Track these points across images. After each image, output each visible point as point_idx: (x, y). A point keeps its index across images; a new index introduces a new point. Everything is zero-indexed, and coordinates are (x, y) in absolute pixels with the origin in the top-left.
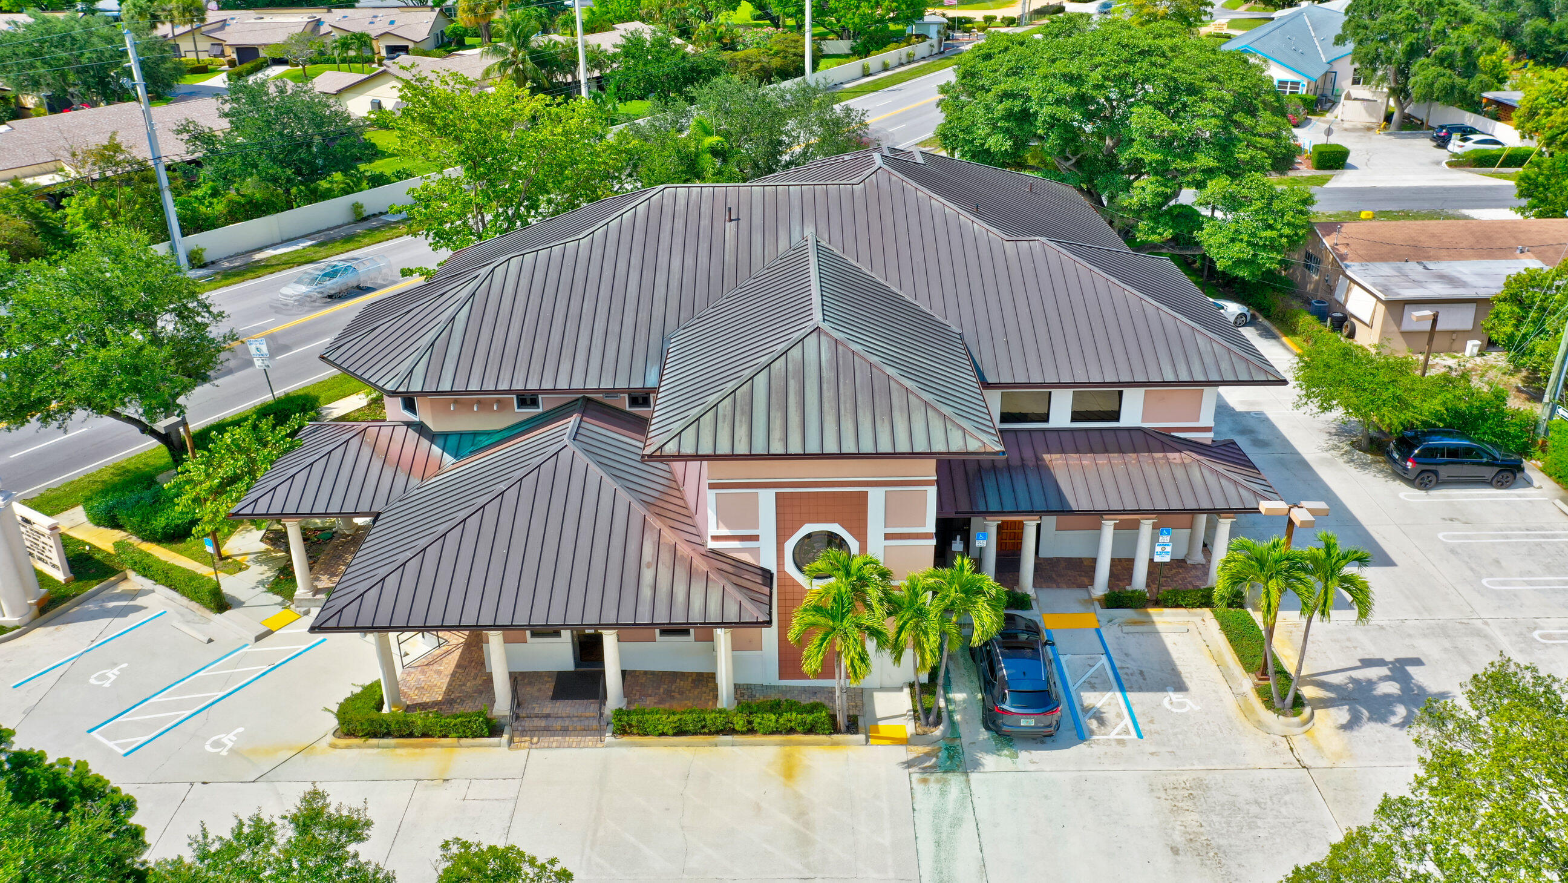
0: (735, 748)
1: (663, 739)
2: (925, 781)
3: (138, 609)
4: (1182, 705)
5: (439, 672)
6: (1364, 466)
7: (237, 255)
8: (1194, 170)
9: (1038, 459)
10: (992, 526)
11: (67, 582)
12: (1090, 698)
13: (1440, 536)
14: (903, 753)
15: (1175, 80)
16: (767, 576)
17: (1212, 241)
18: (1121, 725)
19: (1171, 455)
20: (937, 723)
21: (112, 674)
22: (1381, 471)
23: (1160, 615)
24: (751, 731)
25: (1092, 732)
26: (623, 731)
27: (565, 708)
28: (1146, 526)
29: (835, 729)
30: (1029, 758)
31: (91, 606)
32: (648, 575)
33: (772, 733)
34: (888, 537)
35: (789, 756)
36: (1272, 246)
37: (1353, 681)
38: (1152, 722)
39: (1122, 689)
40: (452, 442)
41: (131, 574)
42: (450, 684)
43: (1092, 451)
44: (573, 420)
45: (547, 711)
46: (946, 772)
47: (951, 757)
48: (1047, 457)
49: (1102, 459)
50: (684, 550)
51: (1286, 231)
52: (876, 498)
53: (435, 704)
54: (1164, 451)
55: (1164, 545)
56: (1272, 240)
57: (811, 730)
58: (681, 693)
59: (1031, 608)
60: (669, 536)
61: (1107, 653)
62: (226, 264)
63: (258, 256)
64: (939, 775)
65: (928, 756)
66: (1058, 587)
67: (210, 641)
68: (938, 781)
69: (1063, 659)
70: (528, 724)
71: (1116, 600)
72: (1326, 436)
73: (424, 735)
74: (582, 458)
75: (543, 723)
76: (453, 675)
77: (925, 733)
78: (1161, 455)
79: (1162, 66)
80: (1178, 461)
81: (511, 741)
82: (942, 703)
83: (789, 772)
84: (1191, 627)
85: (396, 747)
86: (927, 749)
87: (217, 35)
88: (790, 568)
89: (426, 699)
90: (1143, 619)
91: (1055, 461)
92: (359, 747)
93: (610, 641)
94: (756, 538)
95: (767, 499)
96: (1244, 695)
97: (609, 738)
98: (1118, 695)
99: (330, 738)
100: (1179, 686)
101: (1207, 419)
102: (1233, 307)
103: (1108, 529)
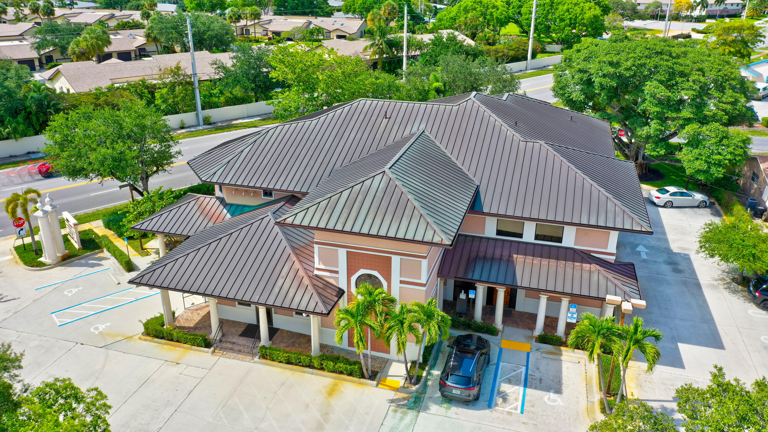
0: (312, 376)
1: (281, 364)
2: (395, 411)
3: (100, 265)
4: (555, 401)
5: (199, 314)
6: (735, 292)
7: (226, 121)
8: (678, 118)
9: (510, 256)
10: (481, 288)
11: (79, 249)
12: (505, 387)
13: (762, 338)
14: (392, 395)
15: (673, 68)
16: (340, 292)
17: (685, 158)
18: (515, 405)
19: (584, 265)
20: (415, 384)
21: (74, 291)
22: (744, 296)
23: (567, 351)
24: (322, 369)
25: (496, 405)
26: (264, 356)
27: (244, 341)
28: (565, 301)
29: (363, 376)
30: (455, 410)
31: (83, 261)
32: (280, 281)
33: (332, 372)
34: (402, 282)
35: (336, 385)
36: (719, 164)
37: (664, 408)
38: (533, 406)
39: (525, 386)
40: (233, 209)
41: (105, 250)
42: (200, 320)
43: (541, 257)
44: (279, 205)
45: (234, 340)
46: (409, 409)
47: (415, 402)
48: (515, 256)
49: (545, 262)
50: (301, 272)
51: (729, 157)
52: (396, 260)
53: (189, 328)
54: (582, 262)
55: (573, 313)
56: (720, 161)
57: (350, 374)
58: (299, 344)
59: (497, 335)
60: (297, 265)
61: (527, 366)
62: (220, 124)
63: (234, 122)
64: (404, 410)
65: (404, 399)
66: (518, 327)
67: (119, 284)
68: (402, 413)
69: (501, 364)
70: (224, 345)
71: (543, 339)
72: (720, 272)
73: (178, 341)
74: (273, 222)
75: (230, 346)
76: (204, 316)
77: (408, 387)
78: (579, 264)
79: (667, 61)
80: (588, 269)
81: (213, 352)
82: (424, 374)
83: (331, 392)
84: (582, 361)
85: (165, 344)
86: (406, 395)
87: (266, 26)
88: (353, 289)
89: (186, 325)
90: (557, 352)
91: (519, 259)
92: (150, 341)
93: (262, 311)
94: (337, 272)
95: (342, 253)
96: (593, 403)
97: (256, 359)
98: (522, 389)
99: (140, 335)
100: (558, 391)
101: (612, 247)
102: (699, 197)
103: (544, 299)
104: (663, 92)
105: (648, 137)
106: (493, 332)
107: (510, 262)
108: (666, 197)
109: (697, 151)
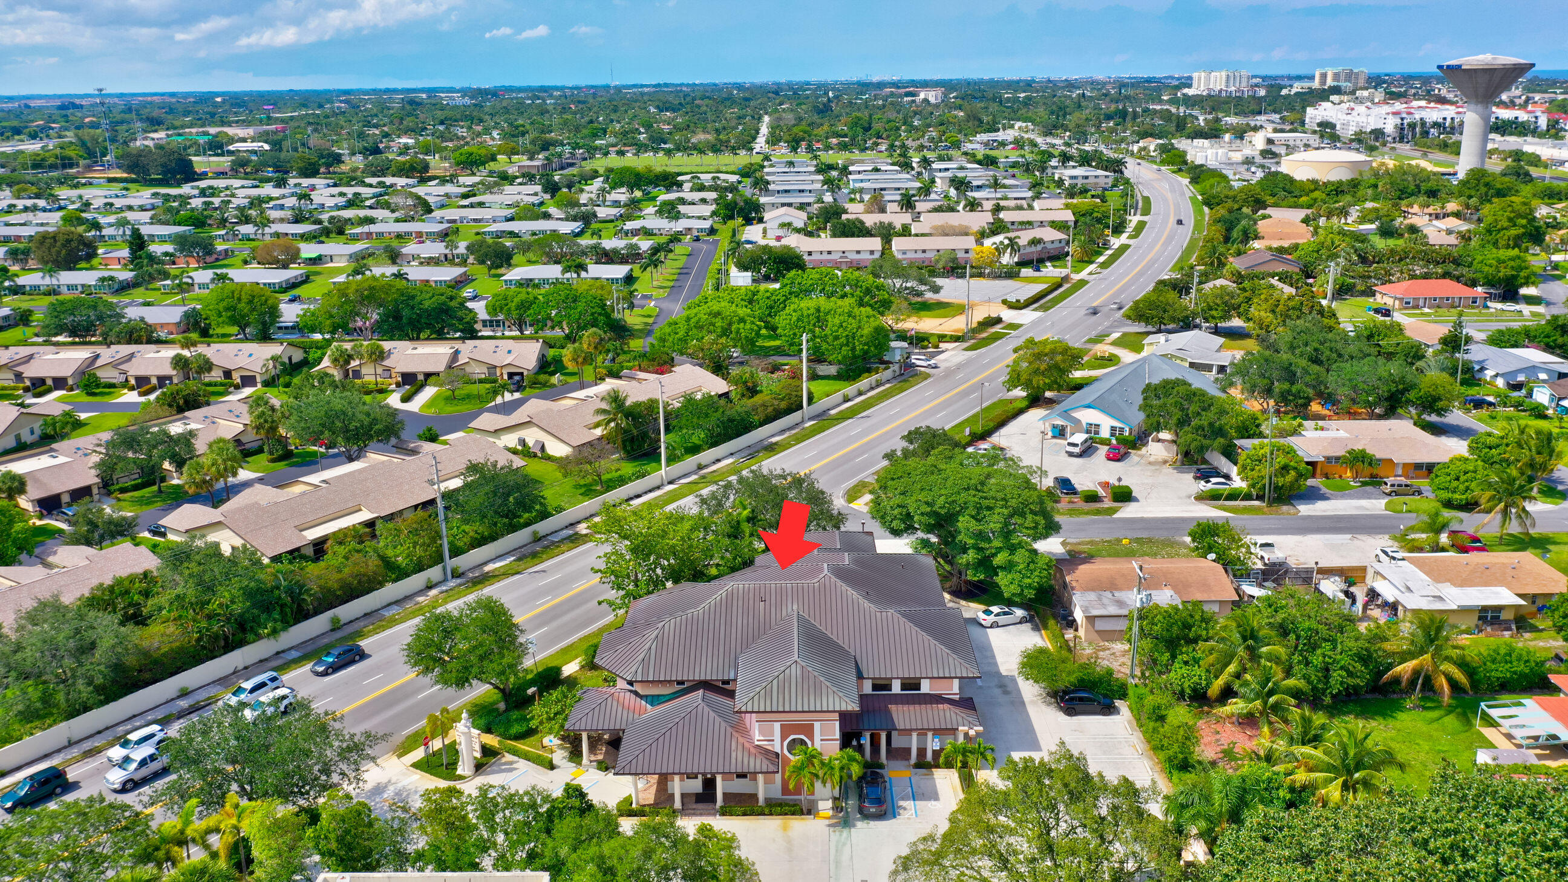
0: (765, 821)
1: (739, 817)
2: (834, 830)
3: (516, 768)
4: (935, 804)
5: (651, 791)
6: (1048, 703)
7: (477, 570)
9: (886, 706)
10: (868, 735)
11: (481, 757)
12: (902, 803)
14: (827, 822)
16: (777, 754)
18: (911, 812)
19: (939, 705)
20: (840, 812)
22: (1054, 706)
23: (936, 771)
24: (771, 814)
25: (899, 814)
26: (723, 814)
27: (700, 806)
28: (930, 735)
29: (803, 813)
30: (873, 824)
31: (496, 767)
32: (734, 755)
33: (779, 815)
34: (822, 740)
35: (785, 823)
38: (922, 811)
39: (914, 799)
40: (650, 699)
41: (507, 754)
42: (656, 797)
43: (908, 703)
44: (701, 691)
45: (694, 807)
46: (843, 827)
47: (845, 823)
48: (890, 706)
49: (911, 707)
50: (747, 745)
52: (817, 726)
53: (651, 804)
54: (937, 703)
55: (936, 743)
57: (793, 814)
58: (744, 801)
59: (884, 768)
60: (741, 740)
61: (911, 786)
62: (471, 575)
64: (840, 828)
65: (837, 822)
66: (897, 760)
67: (552, 781)
68: (839, 830)
69: (894, 787)
70: (687, 812)
71: (919, 765)
72: (1039, 691)
74: (706, 709)
75: (693, 811)
76: (657, 793)
77: (836, 815)
78: (936, 705)
80: (943, 708)
81: (681, 818)
82: (844, 805)
83: (785, 828)
84: (946, 775)
86: (837, 820)
87: (387, 363)
88: (786, 752)
89: (648, 802)
90: (930, 772)
91: (893, 708)
93: (719, 779)
94: (773, 740)
95: (777, 726)
97: (718, 817)
98: (912, 801)
100: (937, 799)
101: (956, 690)
102: (1019, 613)
103: (914, 735)
104: (973, 525)
105: (968, 564)
106: (881, 767)
107: (888, 713)
108: (991, 618)
109: (1010, 576)
